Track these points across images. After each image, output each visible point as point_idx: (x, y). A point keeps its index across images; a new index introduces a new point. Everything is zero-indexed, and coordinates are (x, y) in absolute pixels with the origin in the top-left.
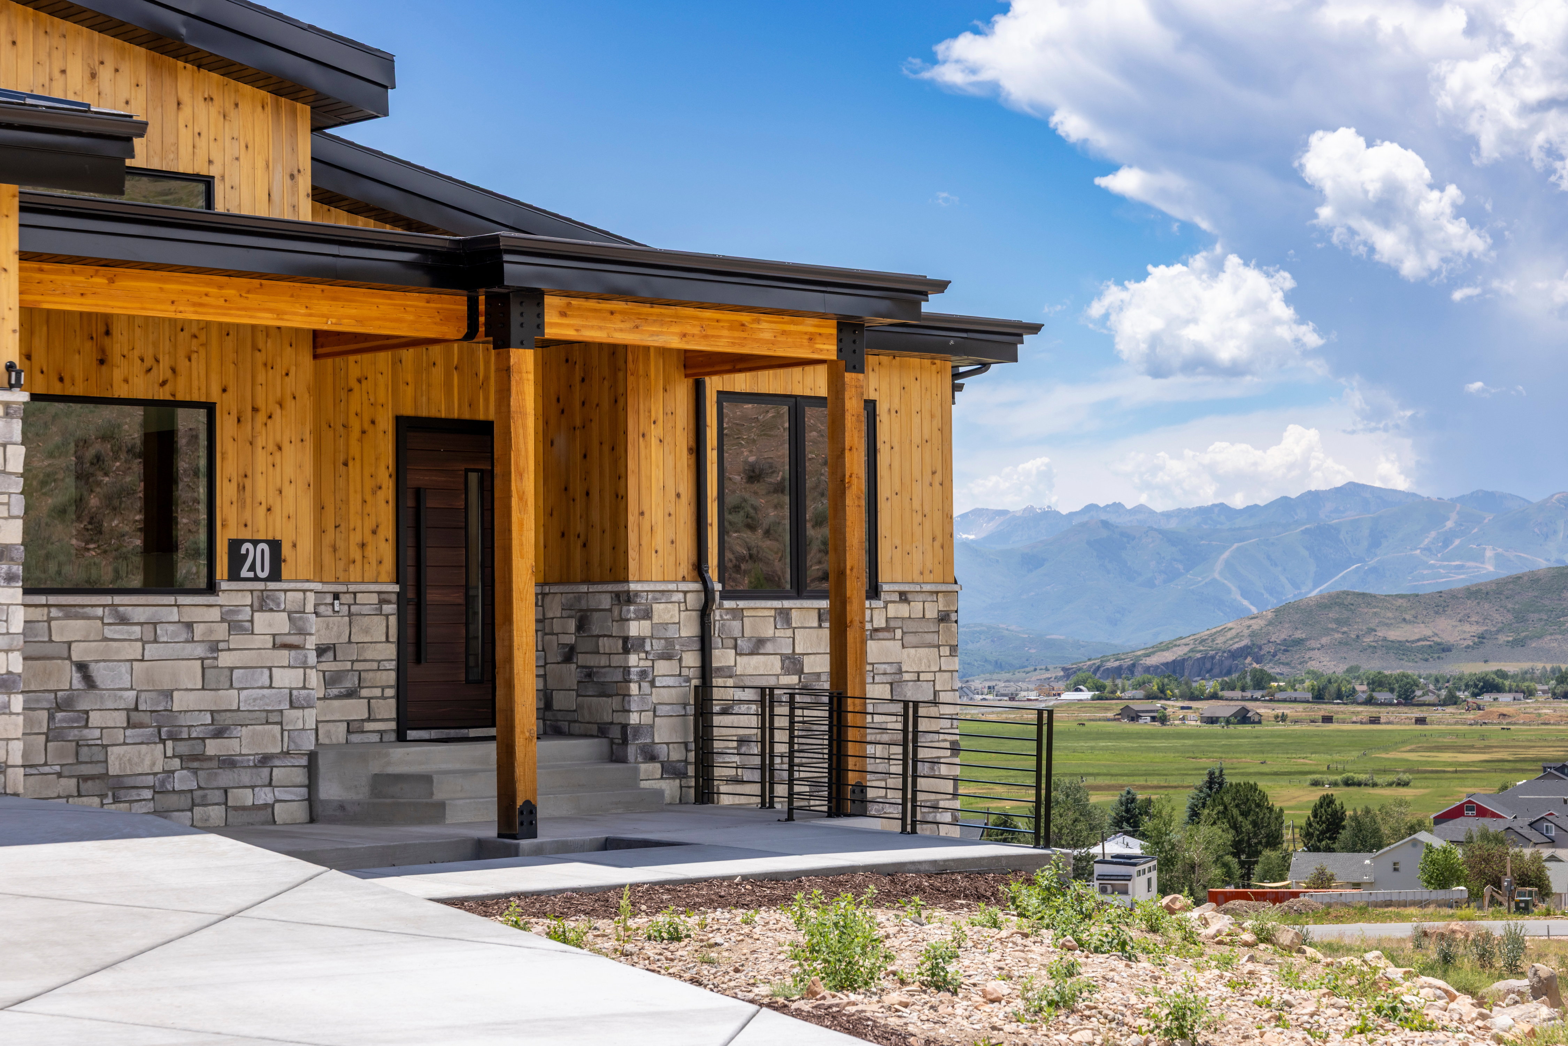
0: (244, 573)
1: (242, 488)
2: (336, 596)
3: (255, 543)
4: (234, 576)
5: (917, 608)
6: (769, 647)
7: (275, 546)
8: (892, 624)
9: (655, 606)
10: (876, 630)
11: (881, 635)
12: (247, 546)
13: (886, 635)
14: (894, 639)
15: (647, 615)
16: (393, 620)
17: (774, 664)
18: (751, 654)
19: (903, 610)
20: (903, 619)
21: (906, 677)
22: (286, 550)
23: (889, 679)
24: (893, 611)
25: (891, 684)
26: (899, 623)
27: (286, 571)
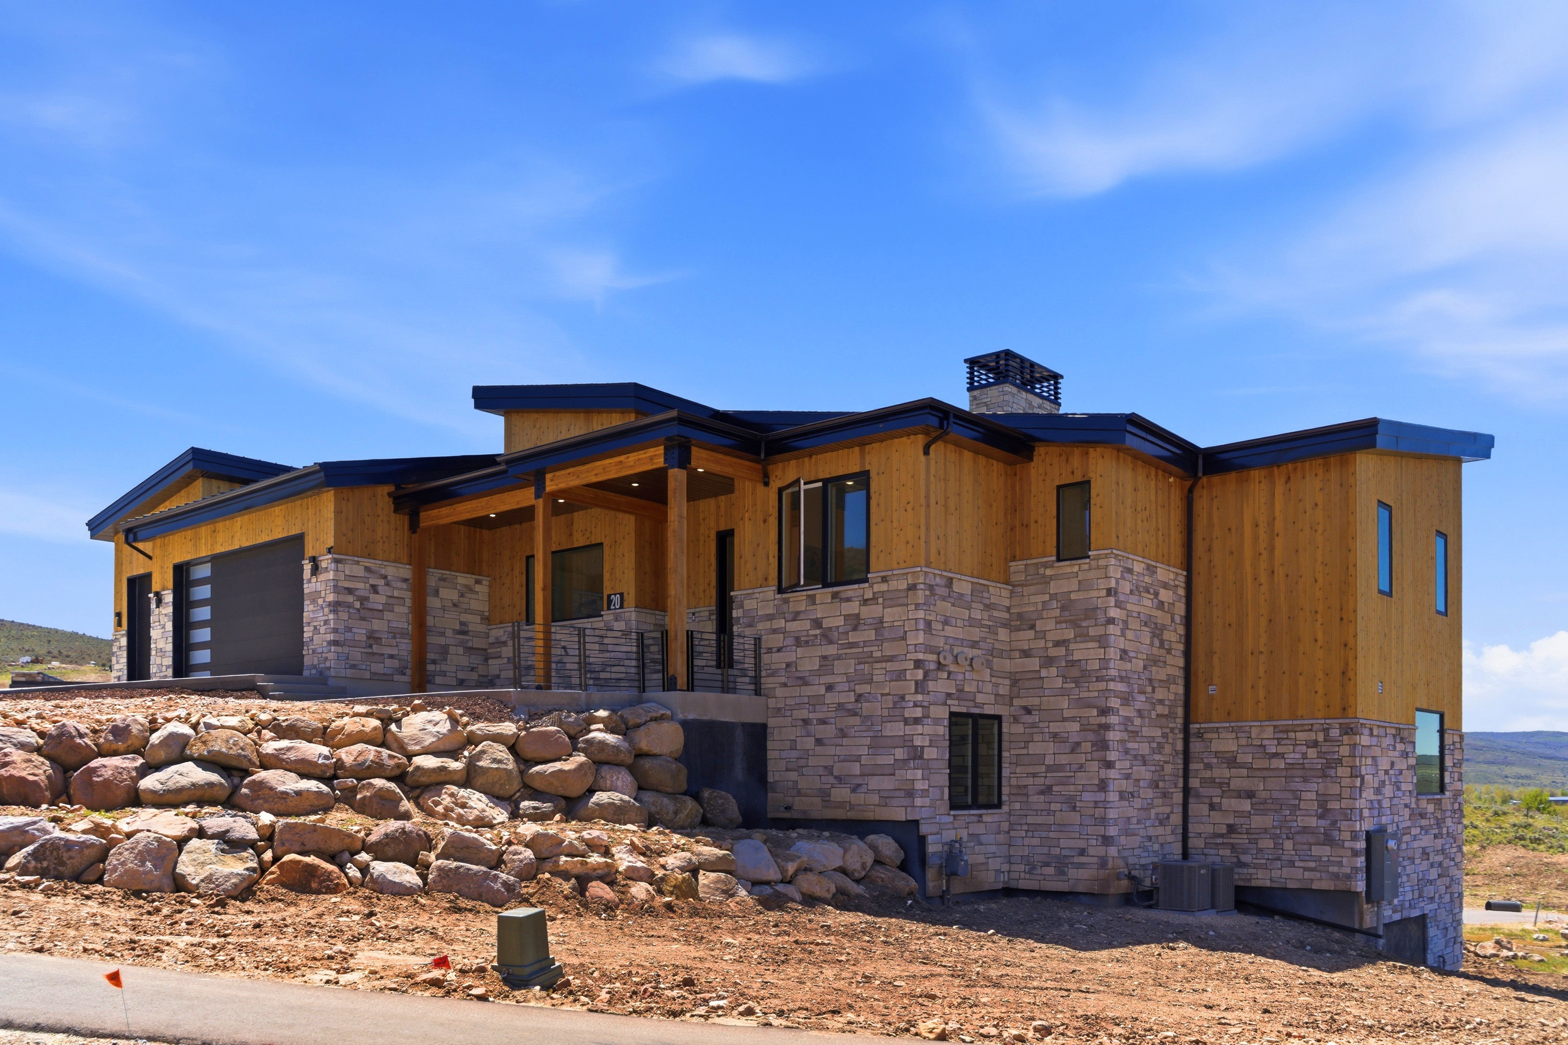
0: (612, 607)
1: (611, 574)
2: (694, 614)
3: (615, 595)
4: (609, 609)
5: (894, 584)
6: (802, 616)
7: (622, 595)
8: (876, 596)
9: (745, 602)
10: (867, 600)
11: (868, 602)
12: (613, 596)
13: (872, 602)
14: (877, 604)
15: (742, 607)
16: (715, 622)
17: (807, 625)
18: (794, 620)
19: (884, 587)
20: (883, 592)
21: (885, 625)
22: (625, 595)
23: (873, 626)
24: (877, 588)
25: (875, 629)
26: (881, 595)
27: (625, 604)
